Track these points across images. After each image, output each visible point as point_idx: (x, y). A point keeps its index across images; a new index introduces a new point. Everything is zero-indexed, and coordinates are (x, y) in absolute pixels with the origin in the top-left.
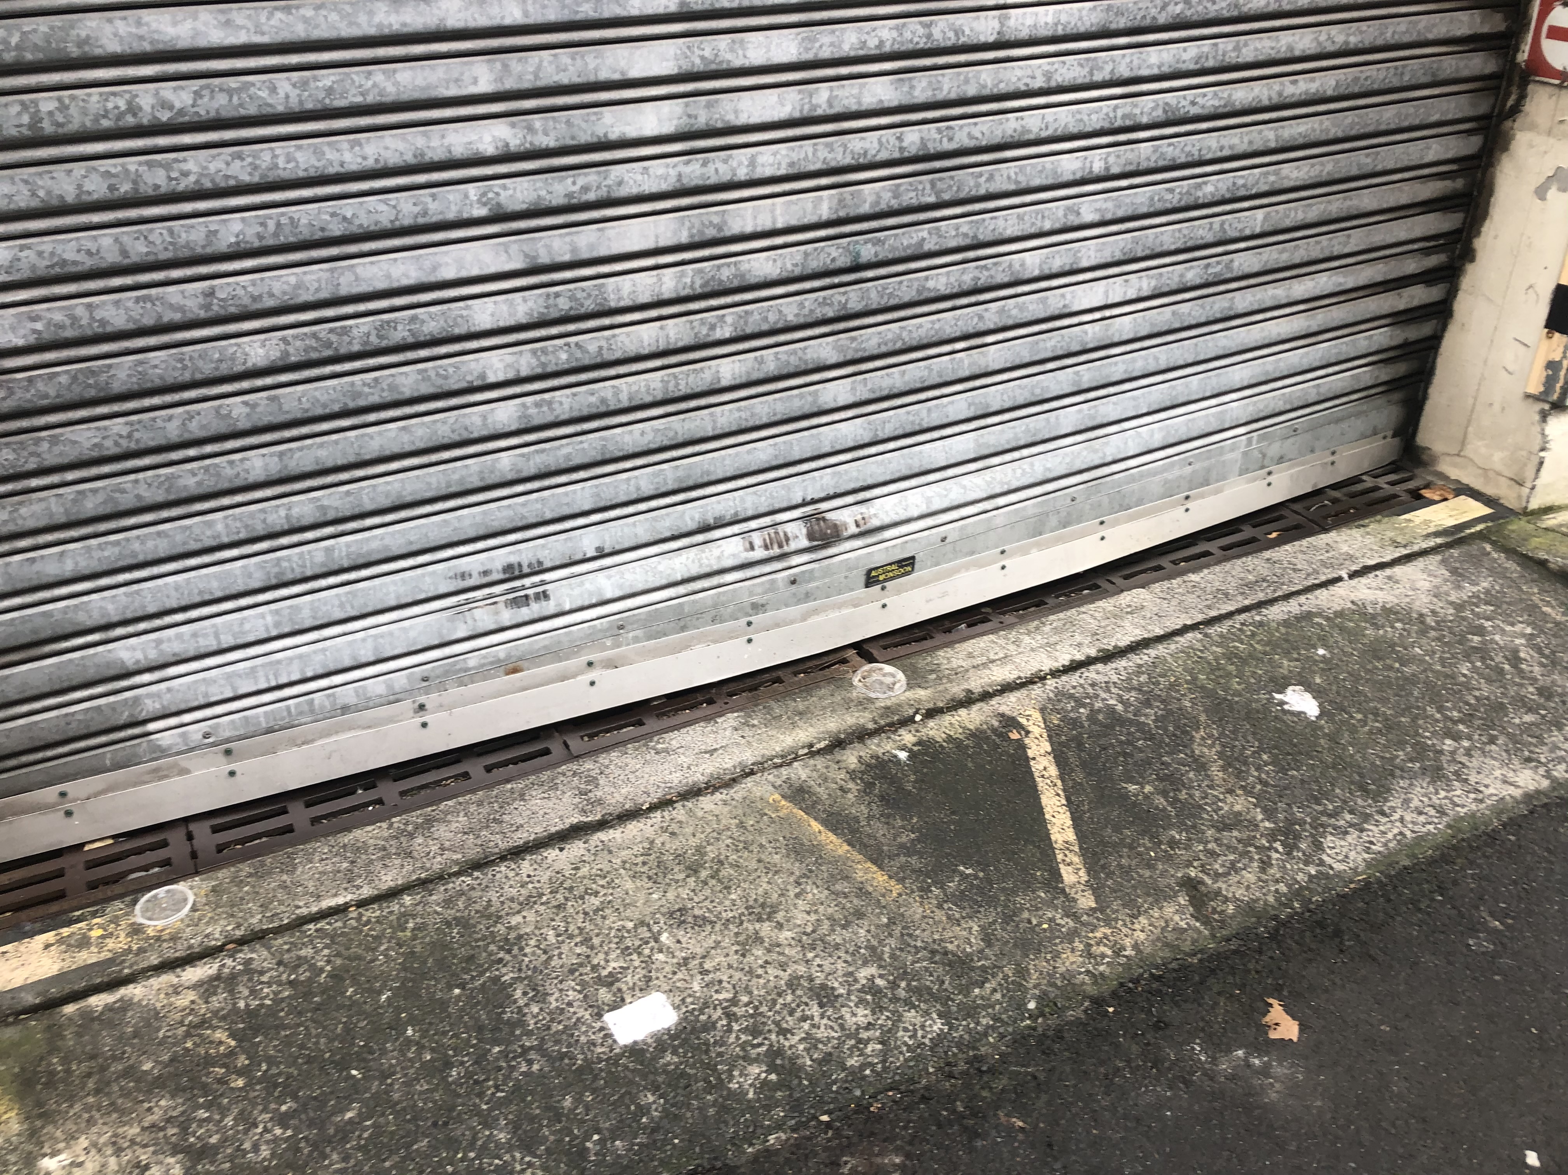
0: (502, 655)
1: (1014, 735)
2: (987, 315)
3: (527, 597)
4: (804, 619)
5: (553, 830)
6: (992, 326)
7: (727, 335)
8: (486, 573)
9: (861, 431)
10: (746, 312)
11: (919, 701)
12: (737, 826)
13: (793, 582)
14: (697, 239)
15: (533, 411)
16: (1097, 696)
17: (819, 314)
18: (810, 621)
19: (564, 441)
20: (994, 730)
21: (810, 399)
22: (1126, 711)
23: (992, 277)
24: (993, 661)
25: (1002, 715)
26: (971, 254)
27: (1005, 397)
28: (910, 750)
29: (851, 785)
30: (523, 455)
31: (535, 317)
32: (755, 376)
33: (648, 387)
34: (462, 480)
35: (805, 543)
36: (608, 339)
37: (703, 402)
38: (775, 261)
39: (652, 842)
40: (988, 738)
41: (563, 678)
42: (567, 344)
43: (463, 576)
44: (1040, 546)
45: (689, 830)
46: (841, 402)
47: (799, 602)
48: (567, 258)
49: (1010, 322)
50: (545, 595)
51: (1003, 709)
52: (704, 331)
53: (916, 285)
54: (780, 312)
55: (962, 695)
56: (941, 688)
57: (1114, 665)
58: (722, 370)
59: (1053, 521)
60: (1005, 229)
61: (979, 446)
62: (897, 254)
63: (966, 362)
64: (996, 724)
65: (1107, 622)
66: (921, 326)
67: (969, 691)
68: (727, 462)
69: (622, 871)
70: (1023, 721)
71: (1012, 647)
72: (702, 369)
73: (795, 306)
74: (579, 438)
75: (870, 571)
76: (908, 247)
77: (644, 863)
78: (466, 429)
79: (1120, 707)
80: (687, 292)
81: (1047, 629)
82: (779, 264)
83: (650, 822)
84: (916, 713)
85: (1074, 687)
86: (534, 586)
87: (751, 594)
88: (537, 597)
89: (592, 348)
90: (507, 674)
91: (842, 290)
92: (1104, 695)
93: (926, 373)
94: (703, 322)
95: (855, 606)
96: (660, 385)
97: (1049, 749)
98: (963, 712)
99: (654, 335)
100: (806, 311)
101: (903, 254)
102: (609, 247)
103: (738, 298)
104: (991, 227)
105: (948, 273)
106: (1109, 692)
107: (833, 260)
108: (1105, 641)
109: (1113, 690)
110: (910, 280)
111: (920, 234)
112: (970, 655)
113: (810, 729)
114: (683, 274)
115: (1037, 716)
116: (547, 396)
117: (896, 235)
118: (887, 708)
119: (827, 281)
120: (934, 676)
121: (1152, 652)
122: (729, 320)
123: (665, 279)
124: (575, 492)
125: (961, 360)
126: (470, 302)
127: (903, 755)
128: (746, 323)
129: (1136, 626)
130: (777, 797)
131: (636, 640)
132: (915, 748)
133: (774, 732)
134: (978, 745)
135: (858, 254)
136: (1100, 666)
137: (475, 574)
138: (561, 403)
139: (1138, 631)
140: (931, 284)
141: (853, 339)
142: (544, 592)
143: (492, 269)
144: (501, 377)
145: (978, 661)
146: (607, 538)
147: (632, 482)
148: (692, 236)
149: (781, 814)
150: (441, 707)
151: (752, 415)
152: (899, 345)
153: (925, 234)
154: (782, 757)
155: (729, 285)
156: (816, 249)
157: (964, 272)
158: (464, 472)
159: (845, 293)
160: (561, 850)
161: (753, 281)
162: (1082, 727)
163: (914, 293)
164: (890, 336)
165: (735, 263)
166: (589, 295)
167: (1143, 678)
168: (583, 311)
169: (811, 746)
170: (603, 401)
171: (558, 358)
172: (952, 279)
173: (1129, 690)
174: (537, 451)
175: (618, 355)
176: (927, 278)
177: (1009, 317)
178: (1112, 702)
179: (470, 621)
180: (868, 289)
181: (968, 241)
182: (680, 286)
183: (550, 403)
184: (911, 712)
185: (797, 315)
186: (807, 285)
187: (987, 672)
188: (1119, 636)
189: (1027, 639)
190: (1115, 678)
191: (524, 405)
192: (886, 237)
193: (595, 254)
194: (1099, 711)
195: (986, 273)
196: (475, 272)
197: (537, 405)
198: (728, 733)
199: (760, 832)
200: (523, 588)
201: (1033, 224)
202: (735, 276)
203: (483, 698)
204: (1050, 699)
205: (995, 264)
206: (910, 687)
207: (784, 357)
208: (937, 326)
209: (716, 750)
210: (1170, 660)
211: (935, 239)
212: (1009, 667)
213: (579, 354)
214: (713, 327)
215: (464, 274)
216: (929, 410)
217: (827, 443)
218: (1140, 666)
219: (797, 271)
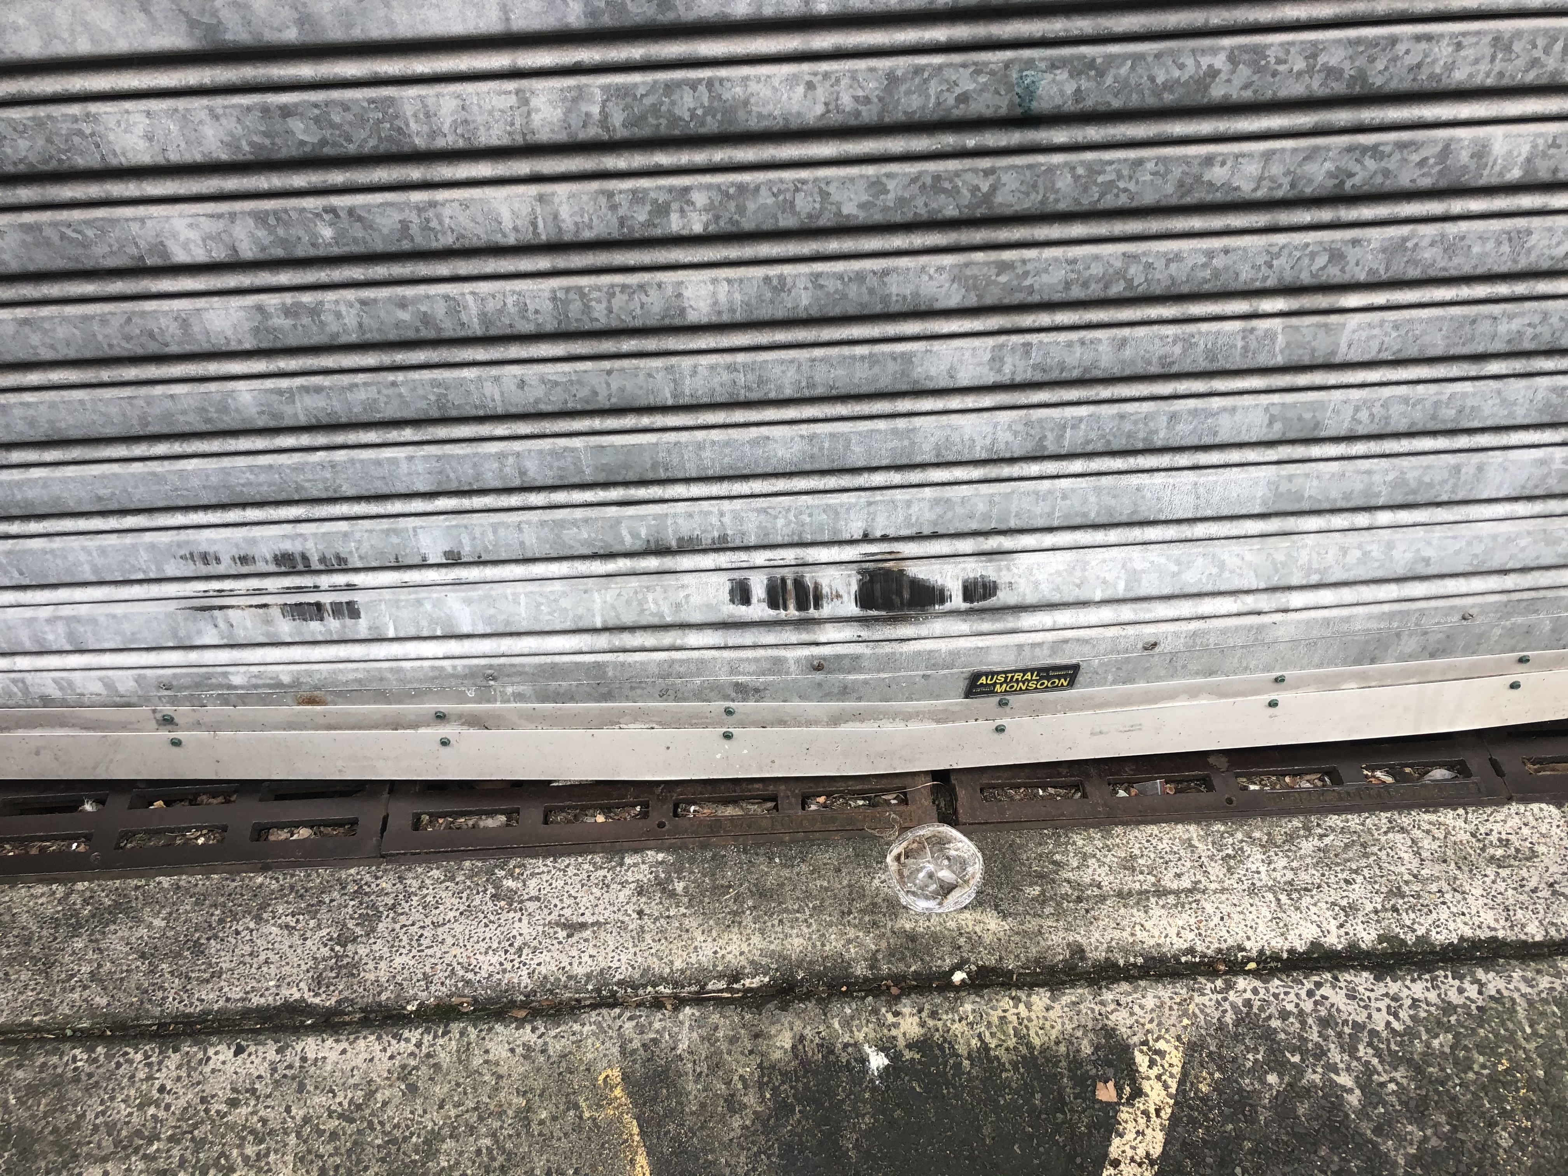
0: (286, 679)
1: (1106, 1093)
2: (1353, 254)
3: (319, 606)
4: (835, 720)
5: (256, 1001)
6: (1362, 277)
7: (697, 228)
8: (244, 560)
9: (1008, 436)
10: (742, 188)
11: (975, 941)
12: (518, 1112)
13: (819, 668)
14: (607, 21)
15: (280, 321)
16: (1321, 1053)
17: (920, 208)
18: (845, 728)
19: (360, 378)
20: (1075, 1062)
21: (892, 367)
22: (1362, 1113)
23: (1386, 173)
24: (1161, 892)
25: (1110, 1033)
26: (1343, 117)
27: (1364, 415)
28: (895, 1057)
29: (750, 1099)
30: (280, 392)
31: (246, 152)
32: (765, 313)
33: (523, 309)
34: (167, 416)
35: (851, 608)
36: (420, 209)
37: (651, 344)
38: (810, 86)
39: (370, 1095)
40: (1055, 1078)
41: (396, 725)
42: (332, 210)
43: (205, 558)
44: (1365, 681)
45: (439, 1090)
46: (964, 379)
47: (828, 696)
48: (291, 35)
49: (1413, 273)
50: (351, 610)
51: (1120, 1020)
52: (642, 215)
53: (1177, 172)
54: (825, 195)
55: (1061, 955)
56: (1032, 924)
57: (1394, 987)
58: (687, 293)
59: (1411, 644)
60: (1450, 67)
61: (1278, 495)
62: (1134, 101)
63: (1281, 340)
64: (1087, 1049)
65: (1437, 869)
66: (1178, 257)
67: (1078, 951)
68: (707, 454)
69: (292, 1140)
70: (1141, 1060)
71: (1216, 870)
72: (642, 287)
73: (862, 185)
74: (390, 377)
75: (976, 676)
76: (1168, 86)
77: (334, 1136)
78: (151, 335)
79: (1354, 1099)
80: (592, 132)
81: (1308, 846)
82: (821, 93)
83: (395, 1046)
84: (958, 967)
85: (1284, 1015)
86: (335, 589)
87: (733, 671)
88: (338, 610)
89: (388, 222)
90: (299, 704)
91: (986, 163)
92: (1335, 1055)
93: (1177, 350)
94: (637, 197)
95: (938, 721)
96: (548, 305)
97: (1157, 1151)
98: (1040, 999)
99: (525, 211)
100: (890, 199)
101: (1151, 101)
102: (390, 23)
103: (719, 155)
104: (1411, 60)
105: (1268, 156)
106: (1352, 1051)
107: (964, 98)
108: (1407, 920)
109: (1363, 1051)
110: (1164, 160)
111: (1205, 61)
112: (1129, 865)
113: (756, 939)
114: (580, 95)
115: (1175, 1058)
116: (307, 298)
117: (1138, 58)
118: (912, 937)
119: (949, 141)
120: (1036, 891)
121: (1494, 982)
122: (700, 199)
123: (535, 102)
124: (394, 461)
125: (1270, 335)
126: (94, 108)
127: (877, 1061)
128: (741, 210)
129: (1492, 898)
130: (615, 1074)
131: (519, 697)
132: (908, 1055)
133: (691, 923)
134: (1027, 1090)
135: (1030, 92)
136: (1363, 980)
137: (226, 560)
138: (338, 315)
139: (1488, 917)
140: (1218, 174)
141: (1003, 267)
142: (349, 604)
143: (122, 45)
144: (200, 256)
145: (1134, 883)
146: (466, 540)
147: (511, 460)
148: (593, 13)
149: (601, 1116)
150: (198, 725)
151: (761, 382)
152: (1117, 289)
153: (1220, 61)
154: (676, 984)
155: (693, 128)
156: (918, 70)
157: (1311, 155)
158: (169, 404)
159: (991, 172)
160: (239, 1051)
161: (754, 125)
162: (1252, 1120)
163: (1169, 188)
164: (1096, 270)
165: (710, 83)
166: (363, 120)
167: (1442, 1041)
168: (352, 149)
169: (736, 977)
170: (426, 320)
171: (315, 235)
172: (1276, 169)
173: (1395, 1061)
174: (306, 389)
175: (447, 240)
176: (1209, 161)
177: (1416, 263)
178: (1345, 1080)
179: (222, 625)
180: (1051, 170)
181: (1338, 88)
182: (575, 122)
183: (315, 312)
184: (948, 963)
185: (862, 206)
186: (896, 145)
187: (1139, 915)
188: (1443, 914)
189: (1255, 858)
190: (1380, 1020)
191: (260, 309)
192: (1110, 59)
193: (357, 34)
194: (1307, 1092)
195: (1371, 164)
196: (84, 47)
197: (287, 311)
198: (623, 896)
199: (546, 1140)
200: (316, 588)
201: (1534, 63)
202: (710, 111)
203: (264, 727)
204: (1221, 1026)
205: (1402, 146)
206: (979, 902)
207: (831, 285)
208: (1219, 262)
209: (583, 926)
210: (1521, 1014)
211: (1244, 72)
212: (1186, 918)
213: (357, 231)
214: (661, 210)
215: (60, 49)
216: (1173, 417)
217: (927, 447)
218: (1449, 1008)
219: (869, 115)
